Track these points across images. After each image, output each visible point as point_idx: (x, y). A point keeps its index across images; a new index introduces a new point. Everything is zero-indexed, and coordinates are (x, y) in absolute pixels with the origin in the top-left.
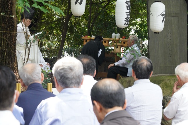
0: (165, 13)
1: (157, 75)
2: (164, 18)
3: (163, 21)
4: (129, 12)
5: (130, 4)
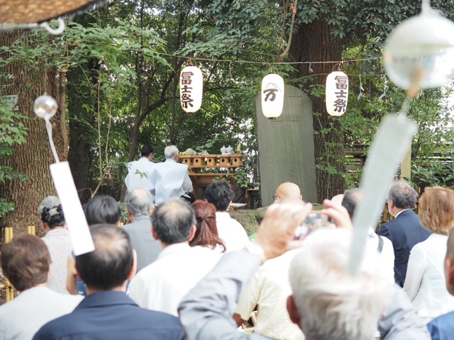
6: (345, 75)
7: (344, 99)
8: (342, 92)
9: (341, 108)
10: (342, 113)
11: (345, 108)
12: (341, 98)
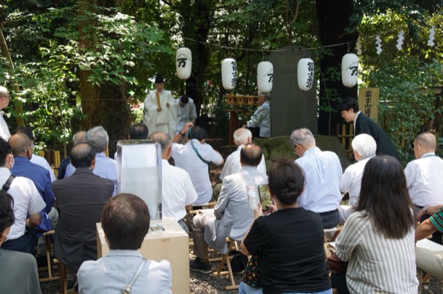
0: (272, 72)
1: (279, 137)
2: (271, 78)
3: (269, 81)
4: (236, 73)
5: (236, 65)
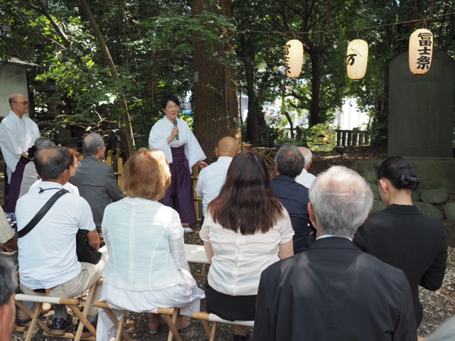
6: (429, 32)
7: (427, 56)
8: (426, 49)
9: (424, 65)
10: (425, 70)
11: (429, 65)
12: (424, 55)
